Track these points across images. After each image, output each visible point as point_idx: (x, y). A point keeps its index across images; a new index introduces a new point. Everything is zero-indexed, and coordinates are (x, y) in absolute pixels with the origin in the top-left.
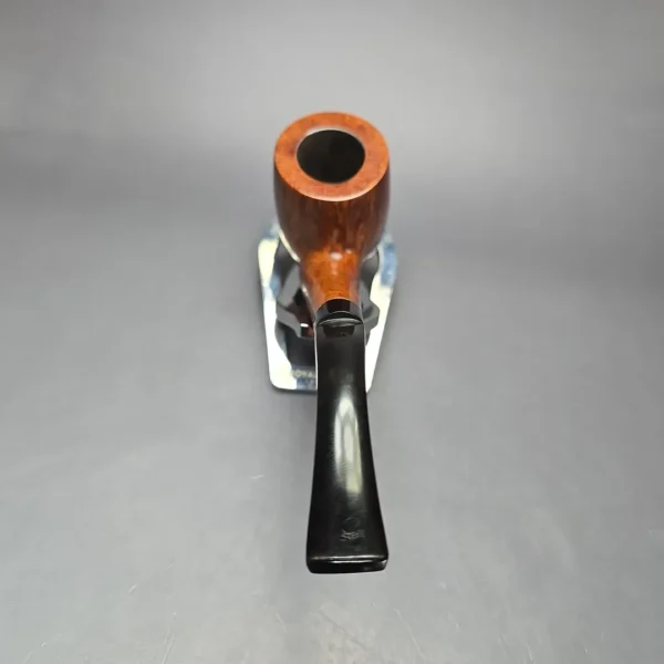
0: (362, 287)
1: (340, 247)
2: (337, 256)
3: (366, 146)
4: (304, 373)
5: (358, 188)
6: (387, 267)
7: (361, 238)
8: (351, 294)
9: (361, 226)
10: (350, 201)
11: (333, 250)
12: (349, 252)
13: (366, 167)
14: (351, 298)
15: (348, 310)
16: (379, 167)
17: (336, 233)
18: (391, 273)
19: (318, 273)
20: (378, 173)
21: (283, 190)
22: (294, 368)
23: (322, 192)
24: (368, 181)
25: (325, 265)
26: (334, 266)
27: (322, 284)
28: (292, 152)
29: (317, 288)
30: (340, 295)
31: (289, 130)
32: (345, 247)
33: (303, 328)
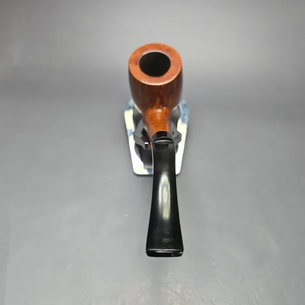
0: (172, 125)
1: (161, 106)
2: (159, 111)
3: (171, 59)
4: (149, 167)
5: (168, 79)
6: (184, 115)
7: (170, 101)
8: (167, 128)
9: (171, 96)
10: (164, 85)
11: (158, 108)
12: (165, 108)
13: (172, 69)
14: (167, 130)
15: (166, 136)
16: (178, 68)
17: (158, 100)
18: (186, 118)
19: (151, 119)
20: (177, 71)
21: (133, 81)
22: (144, 165)
23: (152, 82)
24: (173, 75)
25: (154, 115)
26: (159, 115)
27: (154, 124)
28: (136, 63)
29: (152, 126)
30: (162, 129)
31: (135, 53)
32: (163, 106)
33: (146, 145)
